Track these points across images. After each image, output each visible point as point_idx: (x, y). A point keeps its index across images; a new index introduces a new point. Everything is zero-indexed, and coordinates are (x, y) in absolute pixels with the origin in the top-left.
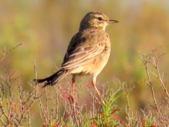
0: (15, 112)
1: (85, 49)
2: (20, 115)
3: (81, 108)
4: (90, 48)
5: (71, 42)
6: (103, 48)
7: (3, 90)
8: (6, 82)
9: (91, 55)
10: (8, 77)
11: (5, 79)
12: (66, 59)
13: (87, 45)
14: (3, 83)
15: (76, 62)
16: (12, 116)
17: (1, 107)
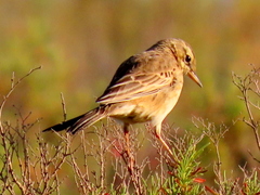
0: (33, 178)
1: (137, 78)
3: (142, 168)
6: (170, 79)
7: (12, 143)
8: (17, 131)
9: (147, 87)
10: (20, 122)
11: (14, 126)
13: (139, 72)
14: (12, 132)
16: (28, 185)
17: (11, 171)
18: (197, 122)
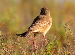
2: (11, 50)
7: (3, 40)
9: (42, 25)
10: (6, 34)
11: (4, 35)
14: (3, 37)
16: (7, 51)
17: (3, 47)
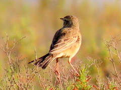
0: (23, 82)
1: (65, 40)
2: (26, 84)
3: (67, 78)
4: (67, 40)
5: (55, 36)
6: (76, 39)
7: (14, 68)
8: (16, 63)
9: (68, 44)
10: (18, 59)
12: (52, 48)
13: (65, 37)
15: (59, 49)
16: (21, 85)
18: (90, 59)
